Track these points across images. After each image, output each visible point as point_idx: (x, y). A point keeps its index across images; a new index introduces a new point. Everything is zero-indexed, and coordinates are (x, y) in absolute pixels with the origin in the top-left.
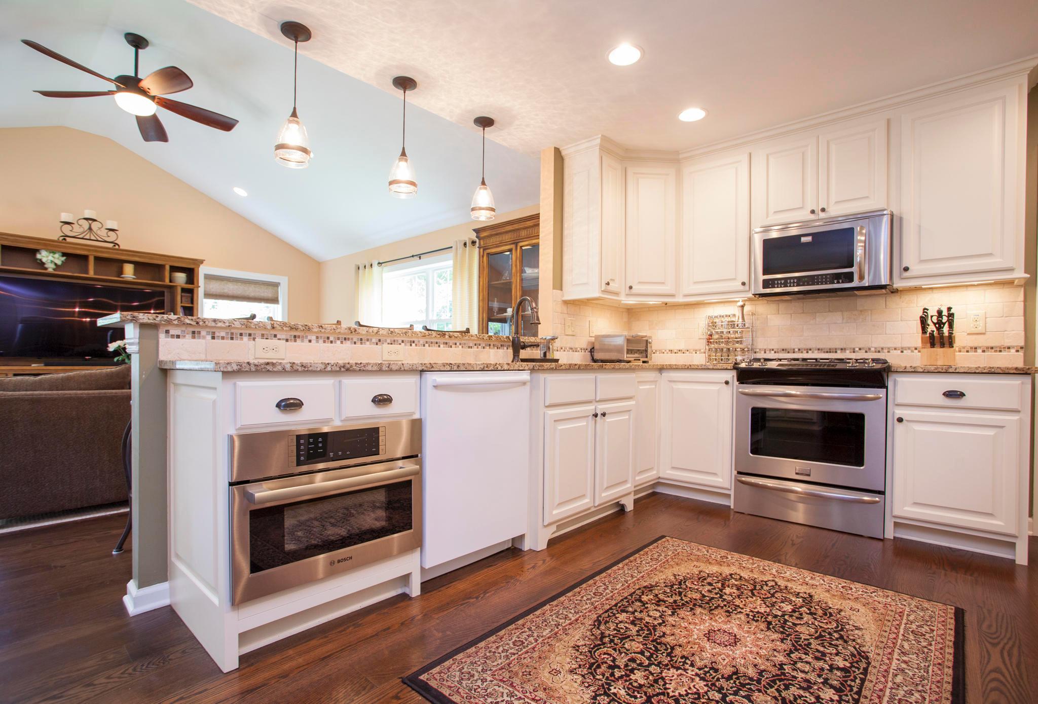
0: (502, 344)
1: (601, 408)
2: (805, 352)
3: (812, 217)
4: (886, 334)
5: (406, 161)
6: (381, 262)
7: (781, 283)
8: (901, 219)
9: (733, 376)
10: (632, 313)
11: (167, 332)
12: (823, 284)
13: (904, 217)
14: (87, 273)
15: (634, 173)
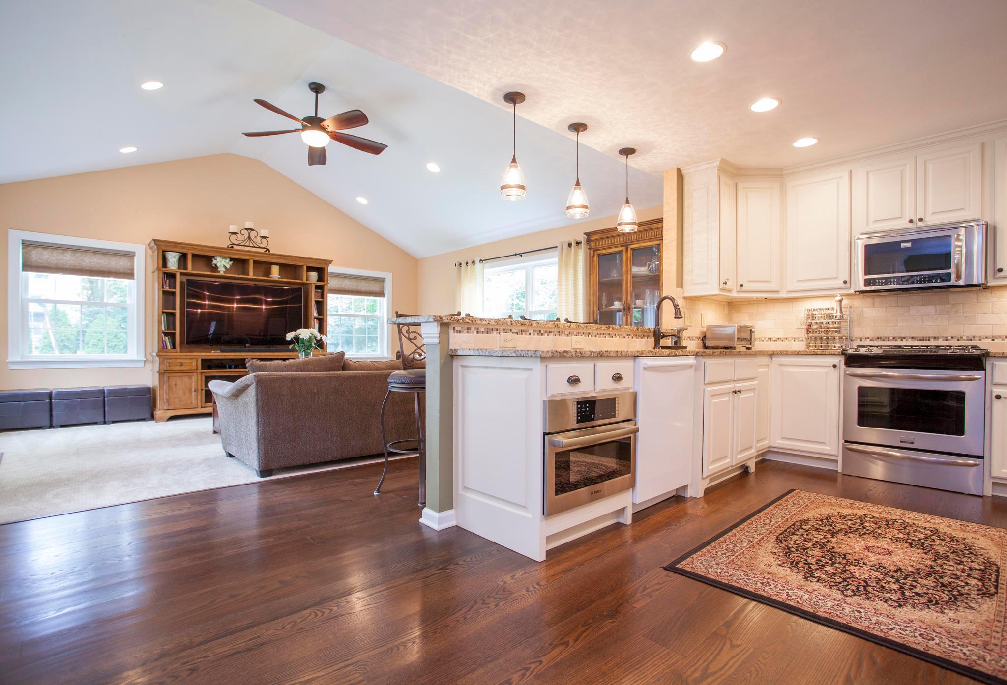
0: (644, 334)
1: (738, 386)
2: (900, 339)
3: (911, 225)
4: (977, 324)
5: (580, 189)
6: (482, 259)
7: (882, 282)
8: (995, 228)
9: (840, 361)
10: (731, 306)
11: (454, 328)
12: (922, 283)
13: (998, 226)
14: (248, 275)
15: (744, 188)
